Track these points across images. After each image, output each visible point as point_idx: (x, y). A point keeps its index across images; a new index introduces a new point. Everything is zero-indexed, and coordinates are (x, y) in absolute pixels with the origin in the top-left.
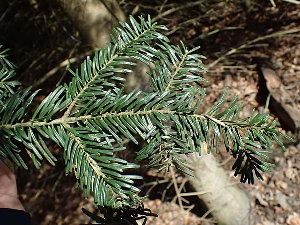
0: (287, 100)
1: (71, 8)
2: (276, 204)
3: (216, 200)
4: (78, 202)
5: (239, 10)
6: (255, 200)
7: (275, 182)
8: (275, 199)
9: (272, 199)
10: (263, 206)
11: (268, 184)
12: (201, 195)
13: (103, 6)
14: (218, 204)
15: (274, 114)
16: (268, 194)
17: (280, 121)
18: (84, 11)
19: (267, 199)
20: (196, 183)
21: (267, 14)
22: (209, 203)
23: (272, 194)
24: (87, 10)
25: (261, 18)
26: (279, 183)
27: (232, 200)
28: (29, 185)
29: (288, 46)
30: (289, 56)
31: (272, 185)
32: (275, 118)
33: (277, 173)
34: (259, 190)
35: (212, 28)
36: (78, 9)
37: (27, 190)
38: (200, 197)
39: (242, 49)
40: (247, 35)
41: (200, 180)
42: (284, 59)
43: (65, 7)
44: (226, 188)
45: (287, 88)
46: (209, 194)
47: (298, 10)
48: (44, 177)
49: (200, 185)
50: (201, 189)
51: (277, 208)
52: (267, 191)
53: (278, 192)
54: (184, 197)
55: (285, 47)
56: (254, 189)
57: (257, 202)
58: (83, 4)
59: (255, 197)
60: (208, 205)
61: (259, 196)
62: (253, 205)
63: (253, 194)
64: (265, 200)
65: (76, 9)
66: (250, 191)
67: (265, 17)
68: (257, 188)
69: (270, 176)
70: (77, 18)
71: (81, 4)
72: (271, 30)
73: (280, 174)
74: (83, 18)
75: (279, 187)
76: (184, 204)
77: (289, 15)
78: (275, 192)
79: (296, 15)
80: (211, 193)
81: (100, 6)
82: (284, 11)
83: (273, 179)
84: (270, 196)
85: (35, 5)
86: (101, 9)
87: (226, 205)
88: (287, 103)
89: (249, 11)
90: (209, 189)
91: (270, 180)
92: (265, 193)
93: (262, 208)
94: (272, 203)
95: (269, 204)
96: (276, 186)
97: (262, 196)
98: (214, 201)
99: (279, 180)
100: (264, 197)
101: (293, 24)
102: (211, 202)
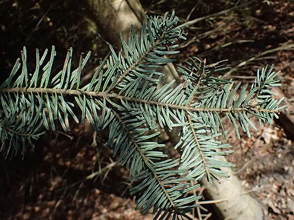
0: (291, 111)
1: (103, 16)
2: (288, 211)
3: (232, 208)
4: (91, 213)
5: (237, 29)
6: (267, 208)
7: (285, 191)
8: (287, 206)
9: (284, 206)
10: (276, 214)
11: (279, 191)
12: (218, 203)
13: (133, 15)
14: (233, 212)
15: (279, 125)
16: (280, 202)
17: (285, 131)
18: (116, 19)
19: (279, 207)
20: (213, 191)
21: (265, 32)
22: (225, 211)
23: (284, 202)
24: (119, 18)
25: (259, 35)
26: (289, 191)
27: (247, 208)
28: (41, 196)
29: (287, 61)
30: (288, 70)
31: (283, 193)
32: (280, 129)
33: (287, 182)
34: (271, 198)
35: (213, 45)
36: (110, 17)
37: (39, 202)
38: (217, 205)
39: (252, 61)
40: (248, 51)
41: (217, 188)
42: (284, 73)
43: (97, 14)
44: (241, 195)
45: (290, 100)
46: (225, 202)
47: (293, 28)
48: (55, 189)
49: (217, 193)
50: (218, 197)
51: (289, 215)
52: (278, 199)
53: (289, 199)
54: (202, 205)
55: (284, 62)
56: (266, 197)
57: (270, 210)
58: (115, 12)
59: (267, 205)
60: (224, 214)
61: (271, 204)
62: (266, 212)
63: (265, 202)
64: (277, 208)
65: (108, 17)
66: (262, 200)
67: (263, 35)
68: (269, 196)
69: (280, 185)
70: (108, 26)
71: (113, 11)
72: (270, 46)
73: (290, 182)
74: (115, 25)
75: (290, 195)
76: (202, 212)
77: (286, 32)
78: (286, 199)
79: (292, 32)
80: (227, 201)
81: (130, 15)
82: (280, 29)
83: (283, 187)
84: (281, 204)
85: (49, 22)
86: (132, 17)
87: (241, 213)
88: (291, 114)
89: (248, 29)
90: (225, 197)
91: (280, 188)
92: (277, 201)
93: (274, 216)
94: (284, 211)
95: (281, 212)
96: (287, 194)
97: (274, 204)
98: (229, 209)
99: (290, 188)
100: (276, 205)
101: (290, 41)
102: (227, 210)
